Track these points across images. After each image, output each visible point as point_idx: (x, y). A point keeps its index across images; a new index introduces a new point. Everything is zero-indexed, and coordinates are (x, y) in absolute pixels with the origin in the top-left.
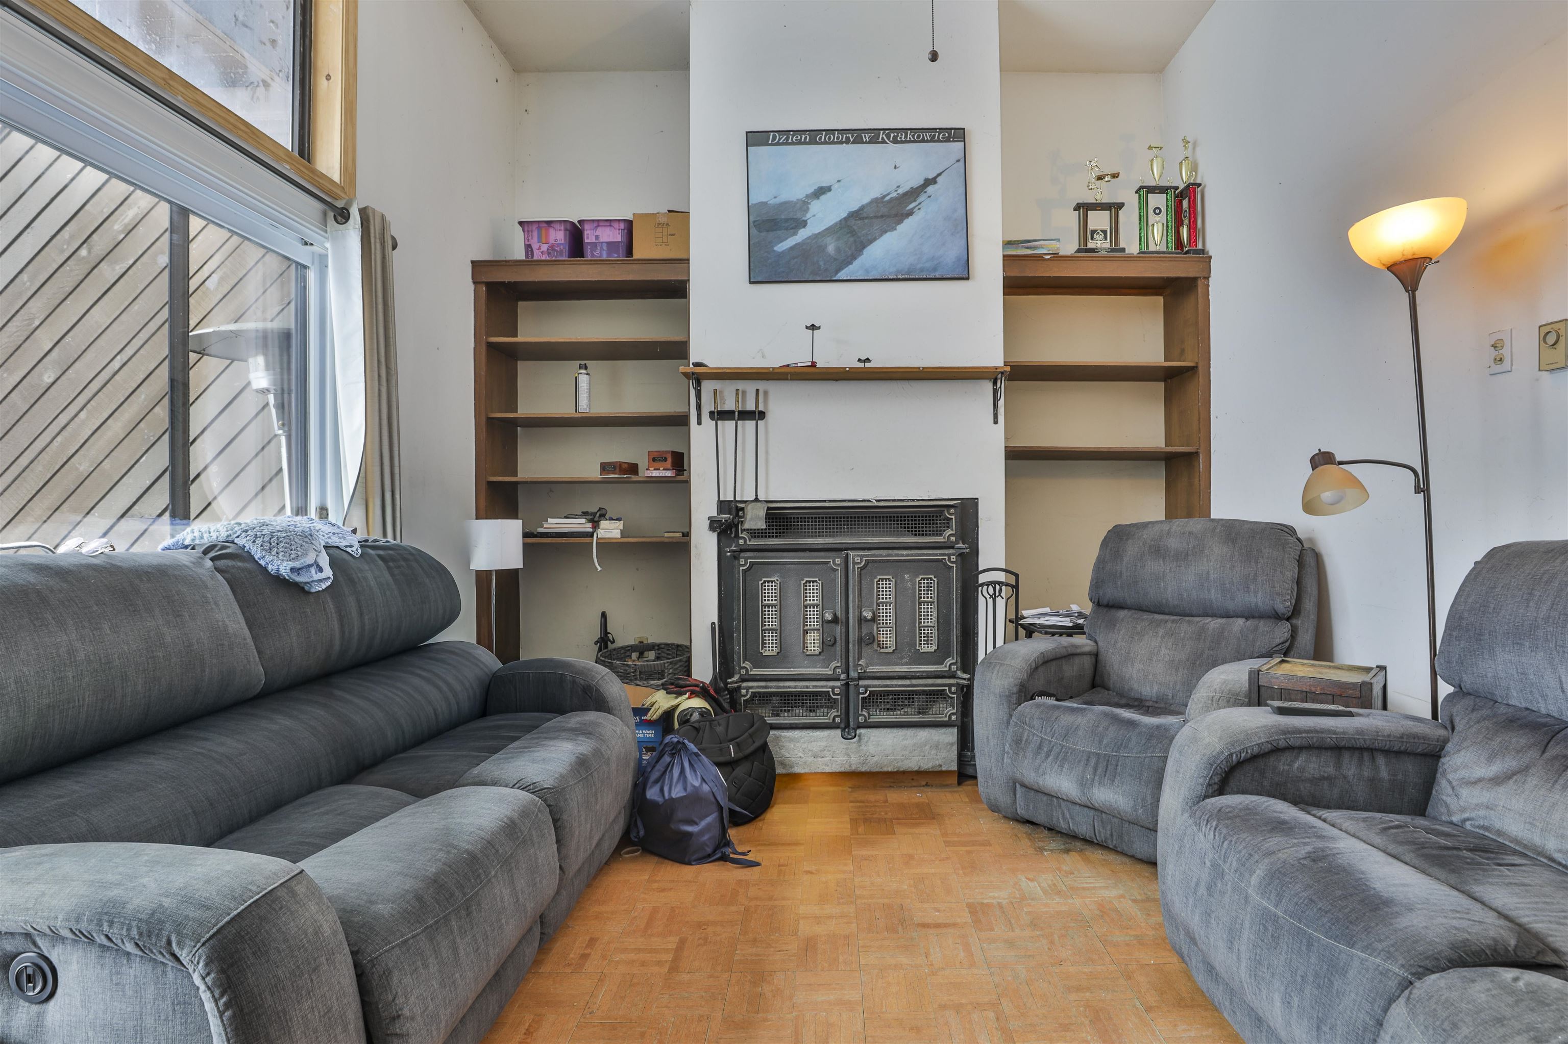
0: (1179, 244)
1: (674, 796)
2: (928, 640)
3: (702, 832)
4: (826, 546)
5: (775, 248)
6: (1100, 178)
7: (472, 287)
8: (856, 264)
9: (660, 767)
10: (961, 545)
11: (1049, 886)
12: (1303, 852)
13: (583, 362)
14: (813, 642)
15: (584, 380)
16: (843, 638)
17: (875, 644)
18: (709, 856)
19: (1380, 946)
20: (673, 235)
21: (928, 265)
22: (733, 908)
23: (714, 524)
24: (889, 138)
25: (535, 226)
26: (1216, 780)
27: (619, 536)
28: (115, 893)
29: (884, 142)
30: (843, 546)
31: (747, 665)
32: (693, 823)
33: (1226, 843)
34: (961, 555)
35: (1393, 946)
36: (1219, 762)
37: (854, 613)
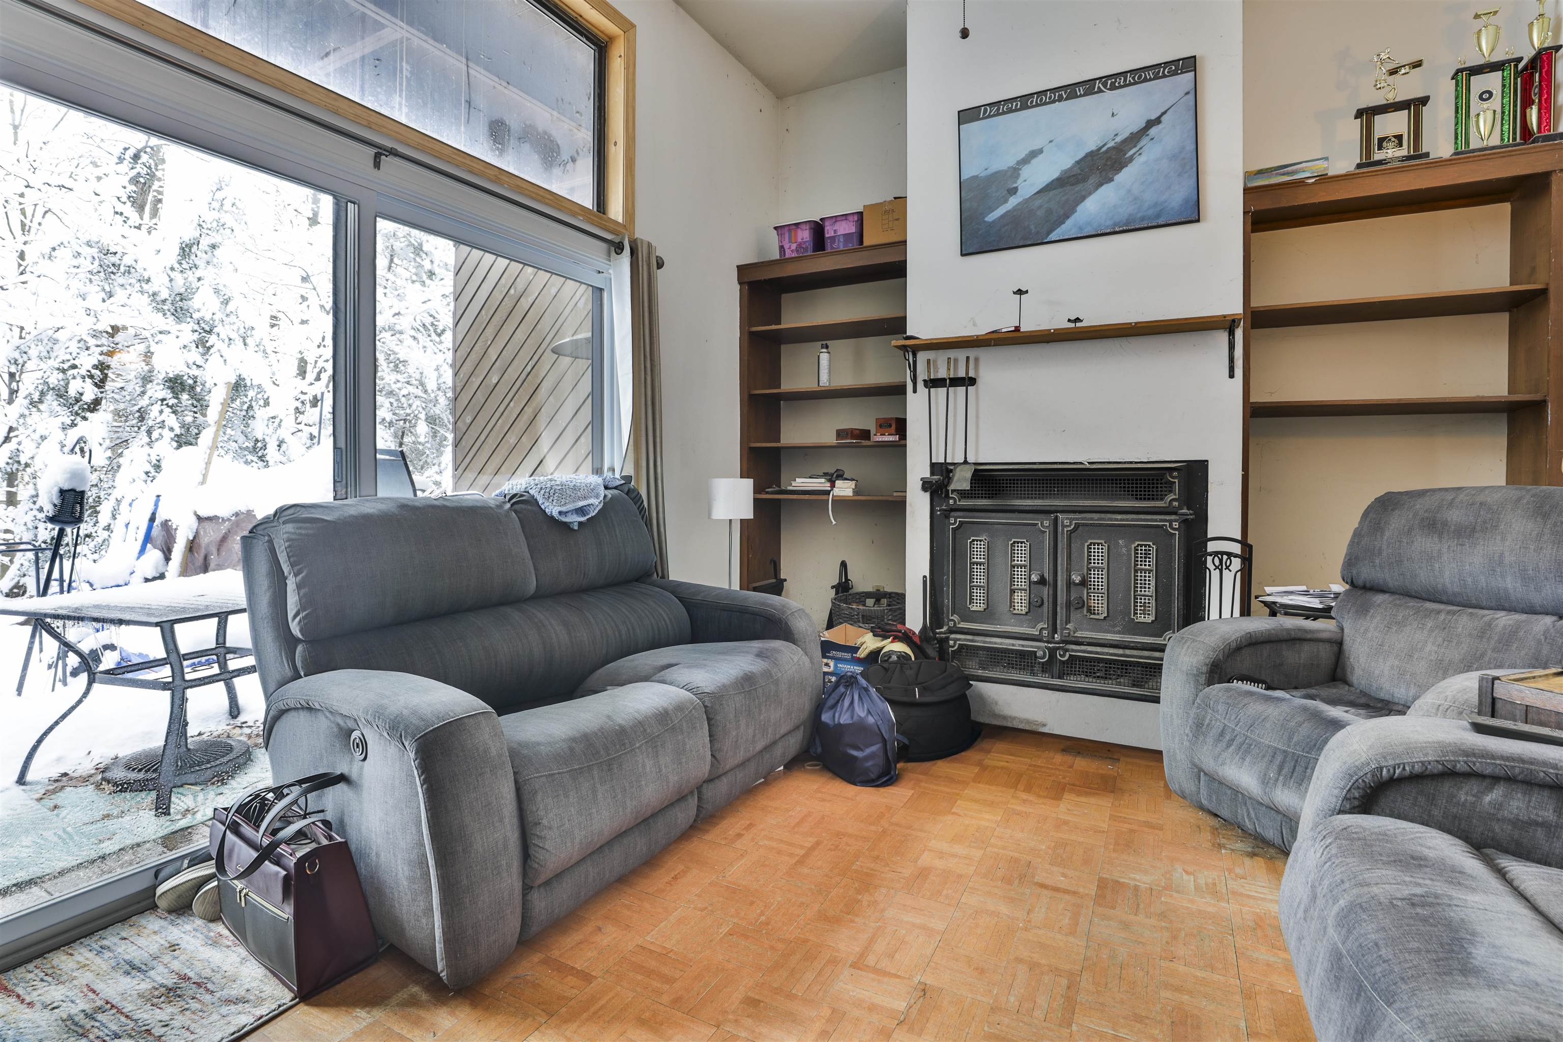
0: (1526, 133)
1: (842, 722)
2: (1144, 610)
3: (867, 758)
4: (1034, 508)
5: (986, 219)
6: (1393, 72)
7: (738, 287)
8: (1069, 223)
9: (835, 696)
10: (1185, 511)
11: (1206, 884)
12: (1407, 892)
13: (824, 343)
14: (1021, 602)
15: (824, 358)
16: (1051, 600)
17: (1085, 609)
18: (873, 781)
19: (1416, 1012)
20: (897, 220)
21: (1150, 212)
22: (873, 828)
23: (926, 485)
24: (1105, 87)
25: (787, 229)
26: (1357, 795)
27: (851, 494)
28: (386, 701)
29: (1100, 91)
30: (1053, 508)
31: (955, 618)
32: (858, 748)
33: (1328, 864)
34: (1185, 521)
35: (1431, 1016)
36: (1362, 774)
37: (1062, 576)
